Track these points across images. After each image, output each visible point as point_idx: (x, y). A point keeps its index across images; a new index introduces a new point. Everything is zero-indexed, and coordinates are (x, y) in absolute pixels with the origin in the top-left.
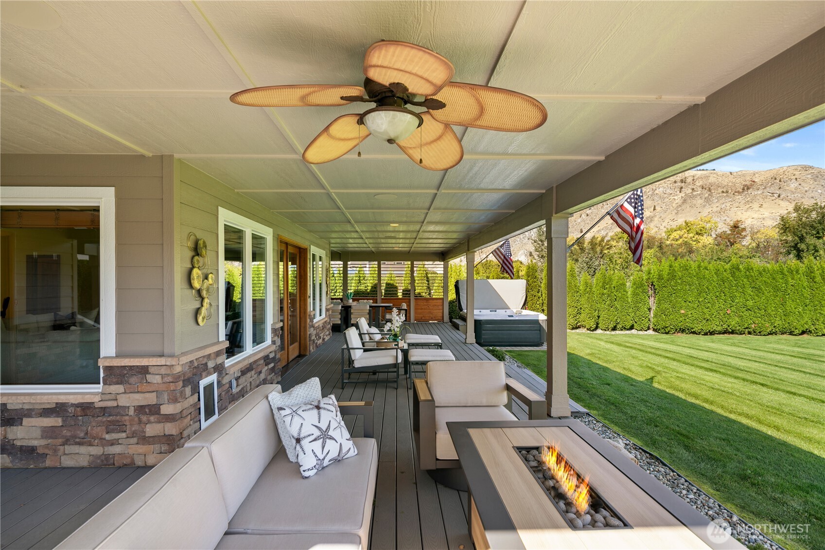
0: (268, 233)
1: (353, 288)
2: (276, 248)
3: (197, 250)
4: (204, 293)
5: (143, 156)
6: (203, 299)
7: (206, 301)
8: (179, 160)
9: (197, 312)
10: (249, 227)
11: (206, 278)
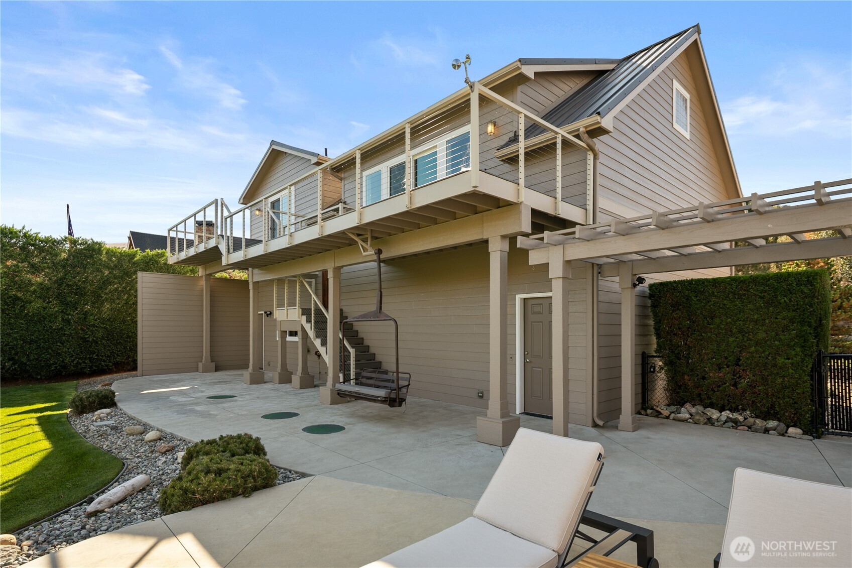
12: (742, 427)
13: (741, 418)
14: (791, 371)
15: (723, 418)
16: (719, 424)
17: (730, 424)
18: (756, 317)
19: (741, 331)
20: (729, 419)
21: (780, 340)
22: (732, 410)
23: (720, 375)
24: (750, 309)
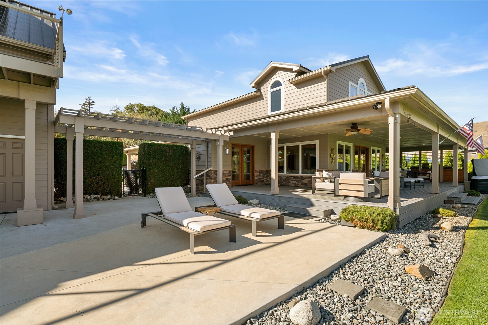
0: (351, 145)
1: (410, 166)
2: (354, 148)
3: (332, 150)
4: (333, 159)
5: (323, 134)
6: (333, 160)
7: (334, 160)
8: (329, 134)
9: (332, 162)
10: (344, 144)
11: (334, 155)
12: (101, 200)
13: (99, 196)
14: (117, 176)
15: (93, 198)
16: (91, 200)
17: (96, 199)
18: (106, 157)
19: (100, 162)
20: (95, 198)
21: (114, 166)
22: (95, 194)
23: (91, 180)
24: (104, 154)
